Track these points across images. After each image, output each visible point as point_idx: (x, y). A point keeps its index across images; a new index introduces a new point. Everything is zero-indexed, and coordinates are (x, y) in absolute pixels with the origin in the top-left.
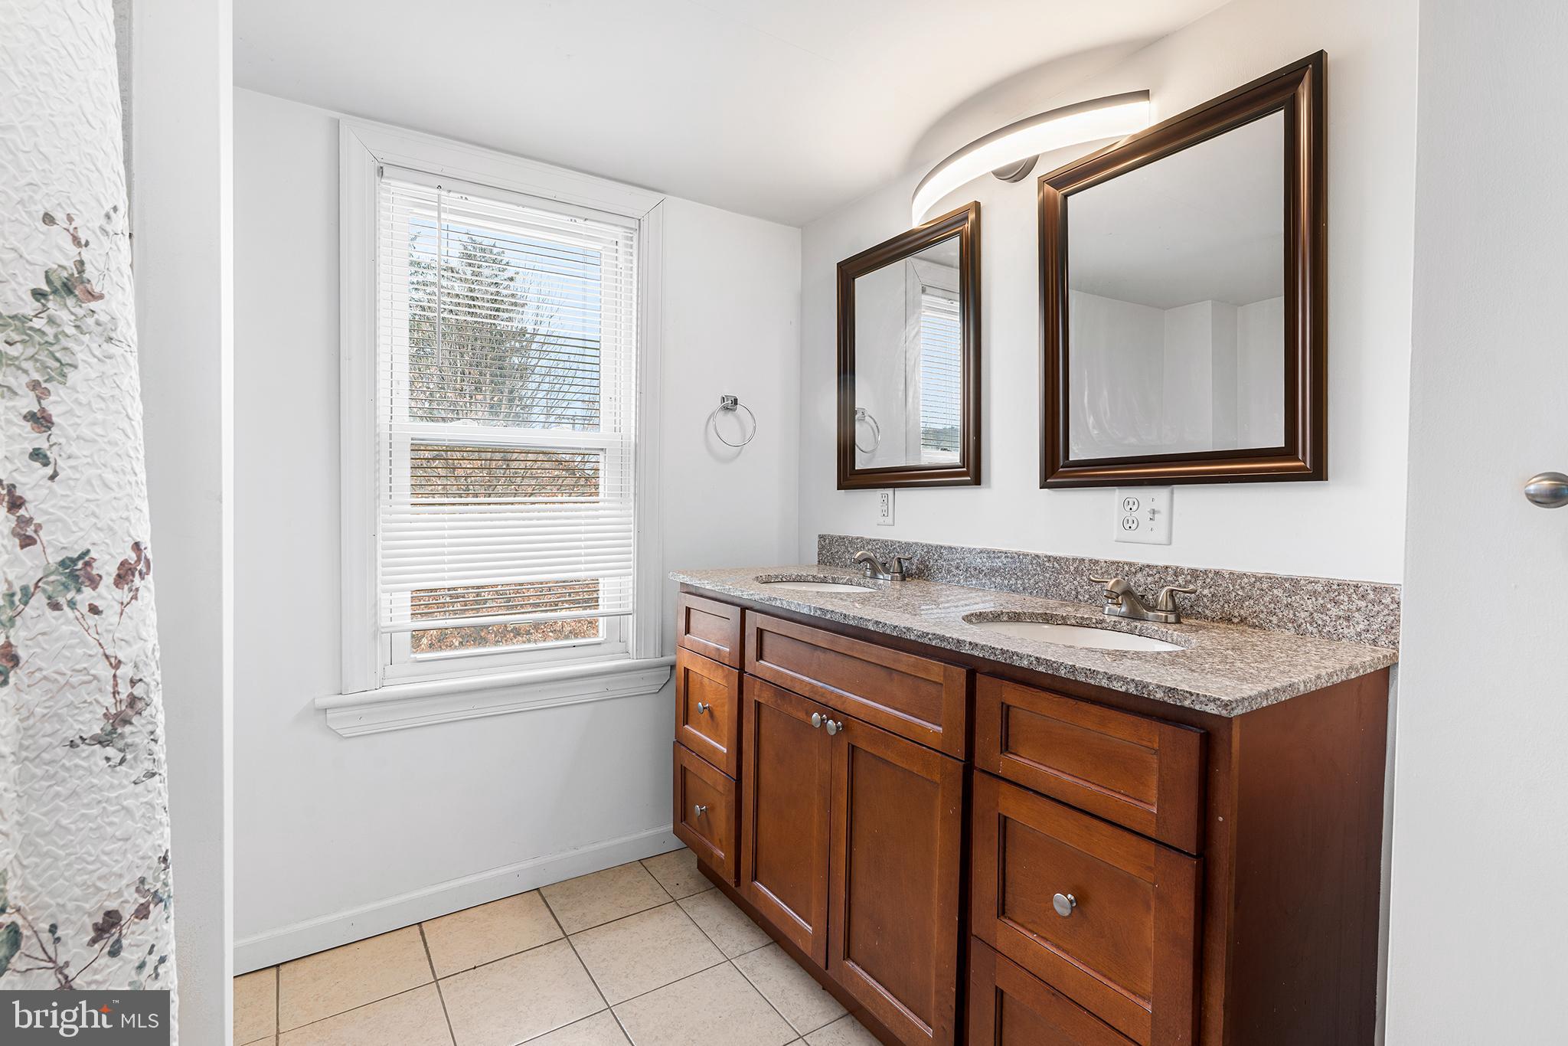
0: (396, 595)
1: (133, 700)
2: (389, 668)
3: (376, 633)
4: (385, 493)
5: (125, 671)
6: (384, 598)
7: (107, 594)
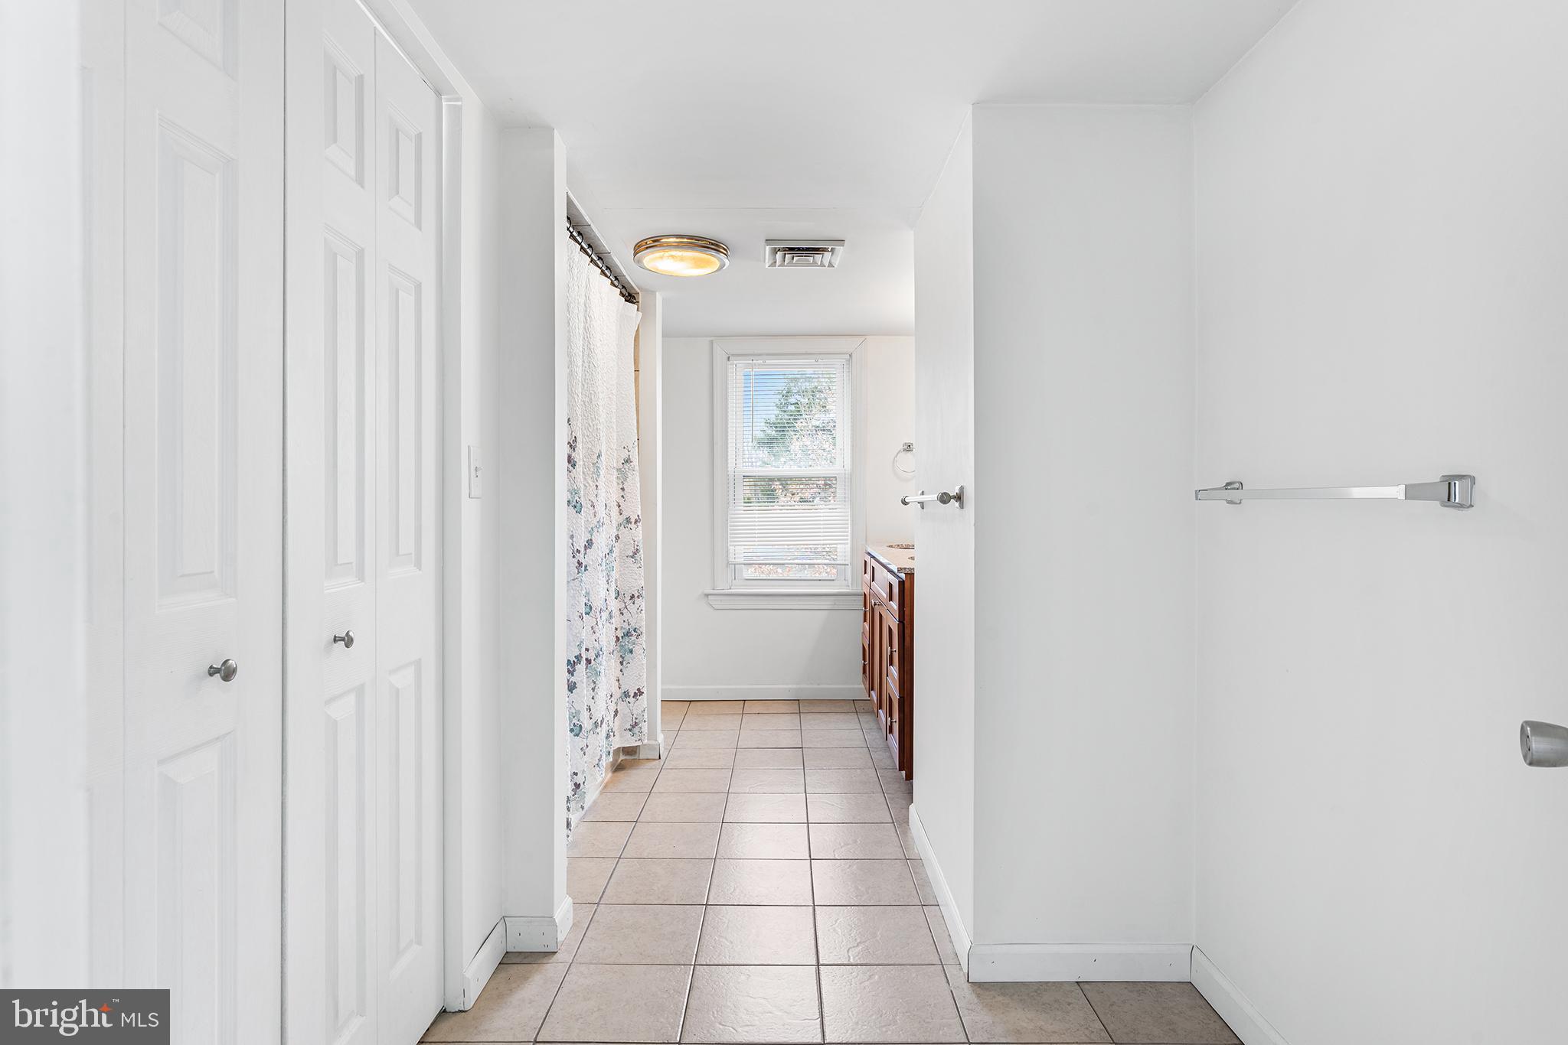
0: (737, 548)
1: (637, 550)
2: (734, 581)
3: (728, 564)
4: (731, 501)
5: (636, 543)
6: (731, 548)
7: (633, 526)
